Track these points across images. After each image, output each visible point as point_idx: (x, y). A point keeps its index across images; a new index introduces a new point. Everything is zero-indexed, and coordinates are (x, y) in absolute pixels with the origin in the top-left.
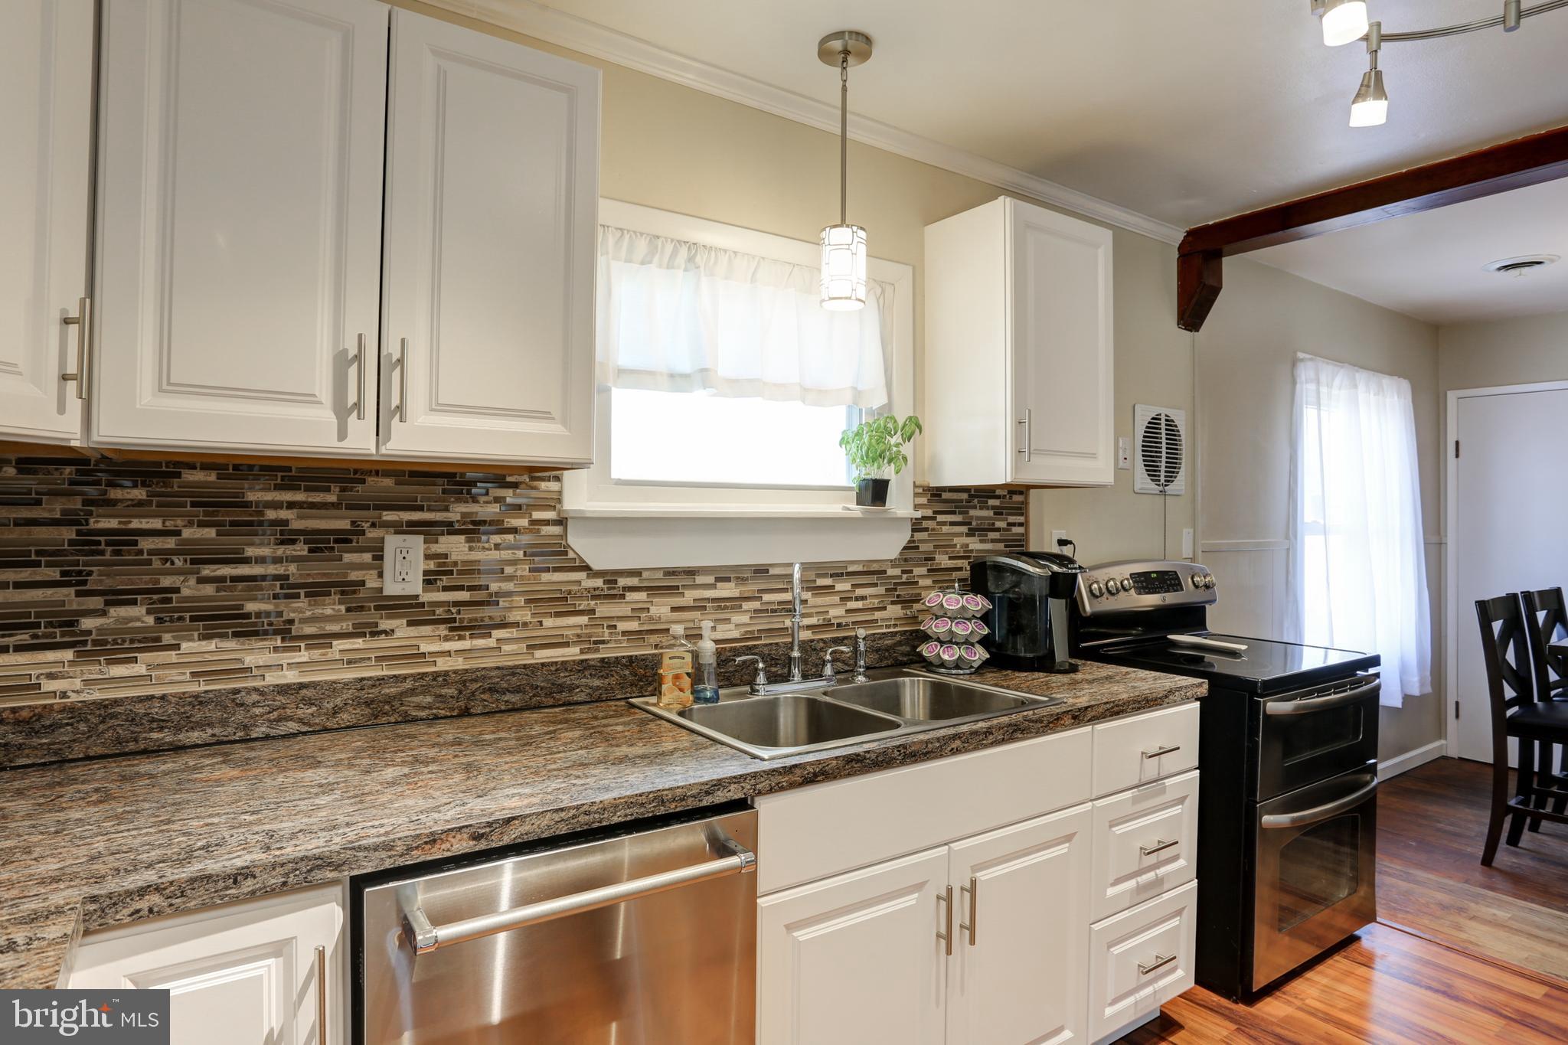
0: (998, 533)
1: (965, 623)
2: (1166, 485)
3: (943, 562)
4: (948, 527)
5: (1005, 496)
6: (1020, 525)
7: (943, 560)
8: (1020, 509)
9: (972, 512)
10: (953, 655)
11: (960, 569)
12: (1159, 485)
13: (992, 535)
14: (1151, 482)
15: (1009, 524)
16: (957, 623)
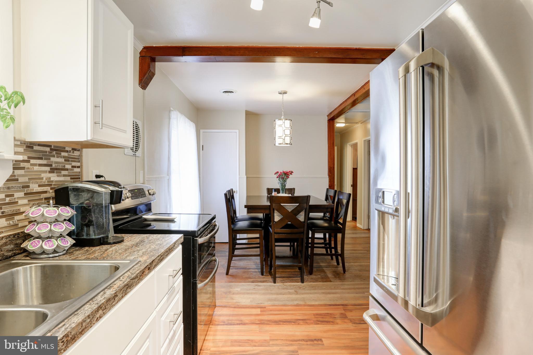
0: (67, 172)
1: (60, 224)
2: (136, 152)
3: (34, 189)
4: (37, 167)
5: (70, 151)
6: (78, 167)
7: (35, 187)
8: (78, 159)
9: (53, 159)
10: (53, 246)
11: (46, 192)
12: (133, 152)
13: (64, 172)
14: (130, 150)
15: (73, 167)
16: (55, 225)
